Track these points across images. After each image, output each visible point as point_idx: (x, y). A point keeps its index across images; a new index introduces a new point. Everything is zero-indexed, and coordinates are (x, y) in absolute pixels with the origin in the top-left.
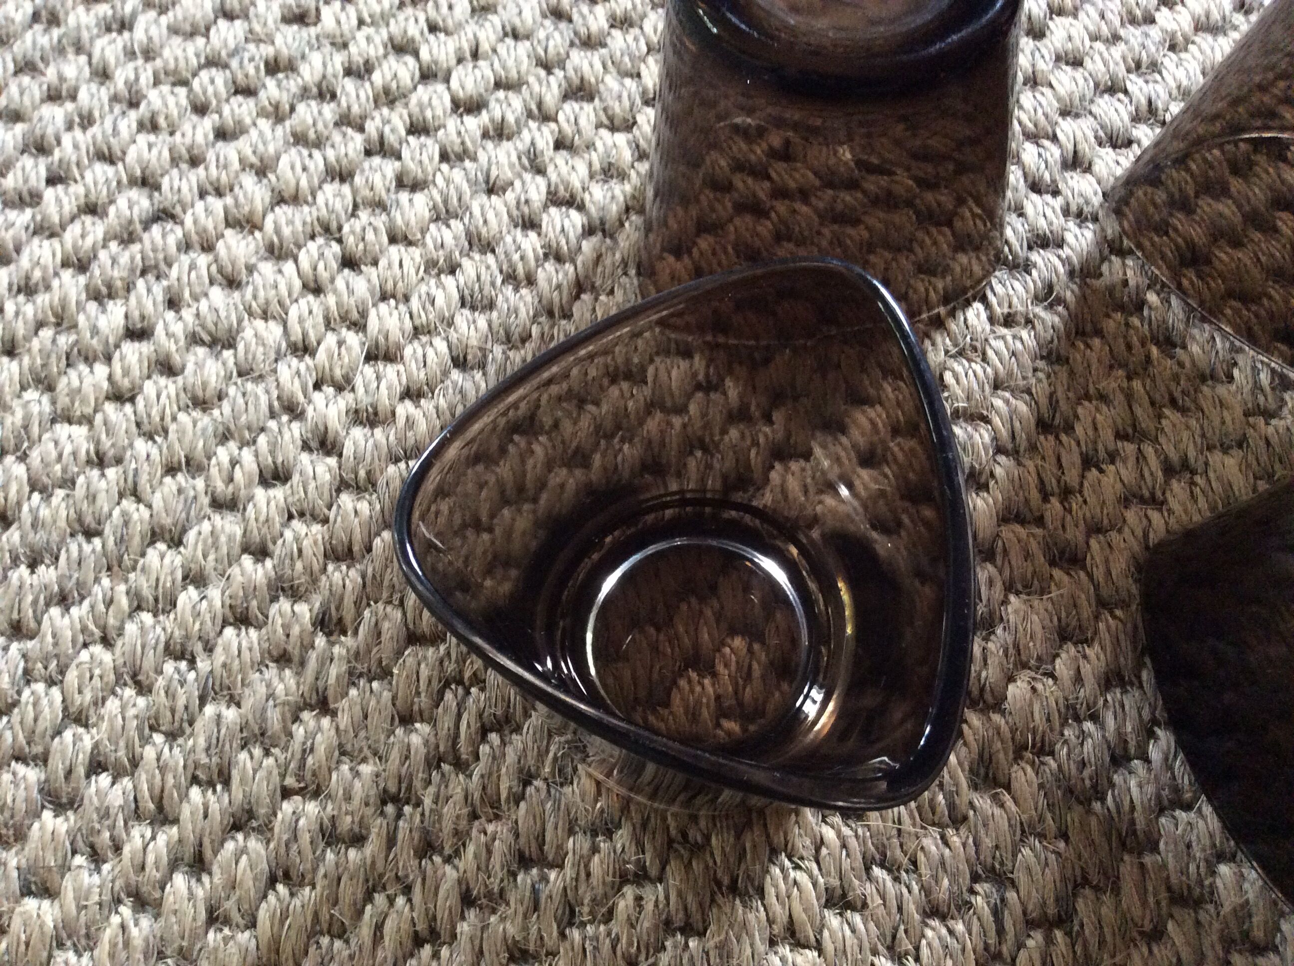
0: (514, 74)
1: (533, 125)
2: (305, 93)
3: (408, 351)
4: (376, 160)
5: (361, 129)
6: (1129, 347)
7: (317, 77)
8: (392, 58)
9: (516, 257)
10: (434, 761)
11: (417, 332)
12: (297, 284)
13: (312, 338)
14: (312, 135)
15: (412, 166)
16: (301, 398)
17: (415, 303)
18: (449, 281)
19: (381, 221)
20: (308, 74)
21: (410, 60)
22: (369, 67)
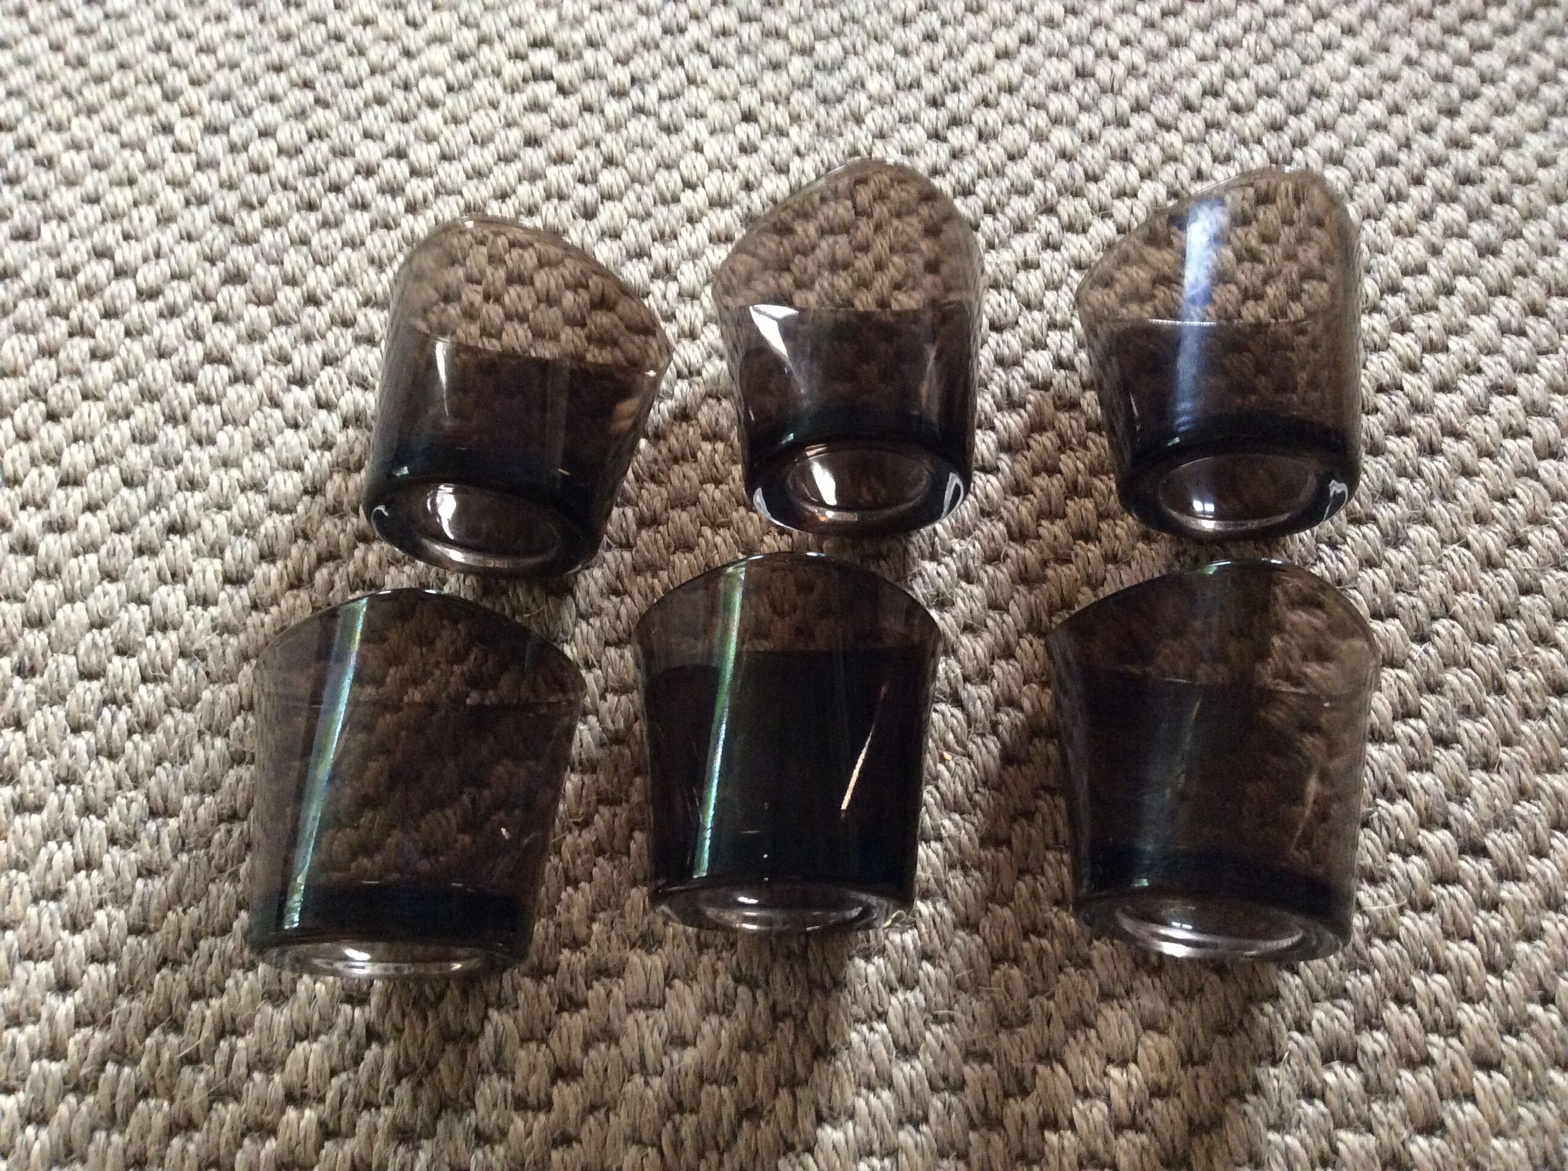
0: (186, 268)
1: (197, 304)
2: (25, 294)
3: (90, 477)
4: (77, 340)
5: (67, 317)
7: (36, 280)
8: (93, 263)
9: (176, 403)
10: (96, 753)
11: (98, 462)
12: (12, 435)
13: (21, 473)
14: (29, 325)
15: (102, 342)
16: (10, 516)
17: (97, 442)
18: (124, 425)
19: (76, 384)
20: (29, 278)
21: (107, 263)
22: (75, 270)
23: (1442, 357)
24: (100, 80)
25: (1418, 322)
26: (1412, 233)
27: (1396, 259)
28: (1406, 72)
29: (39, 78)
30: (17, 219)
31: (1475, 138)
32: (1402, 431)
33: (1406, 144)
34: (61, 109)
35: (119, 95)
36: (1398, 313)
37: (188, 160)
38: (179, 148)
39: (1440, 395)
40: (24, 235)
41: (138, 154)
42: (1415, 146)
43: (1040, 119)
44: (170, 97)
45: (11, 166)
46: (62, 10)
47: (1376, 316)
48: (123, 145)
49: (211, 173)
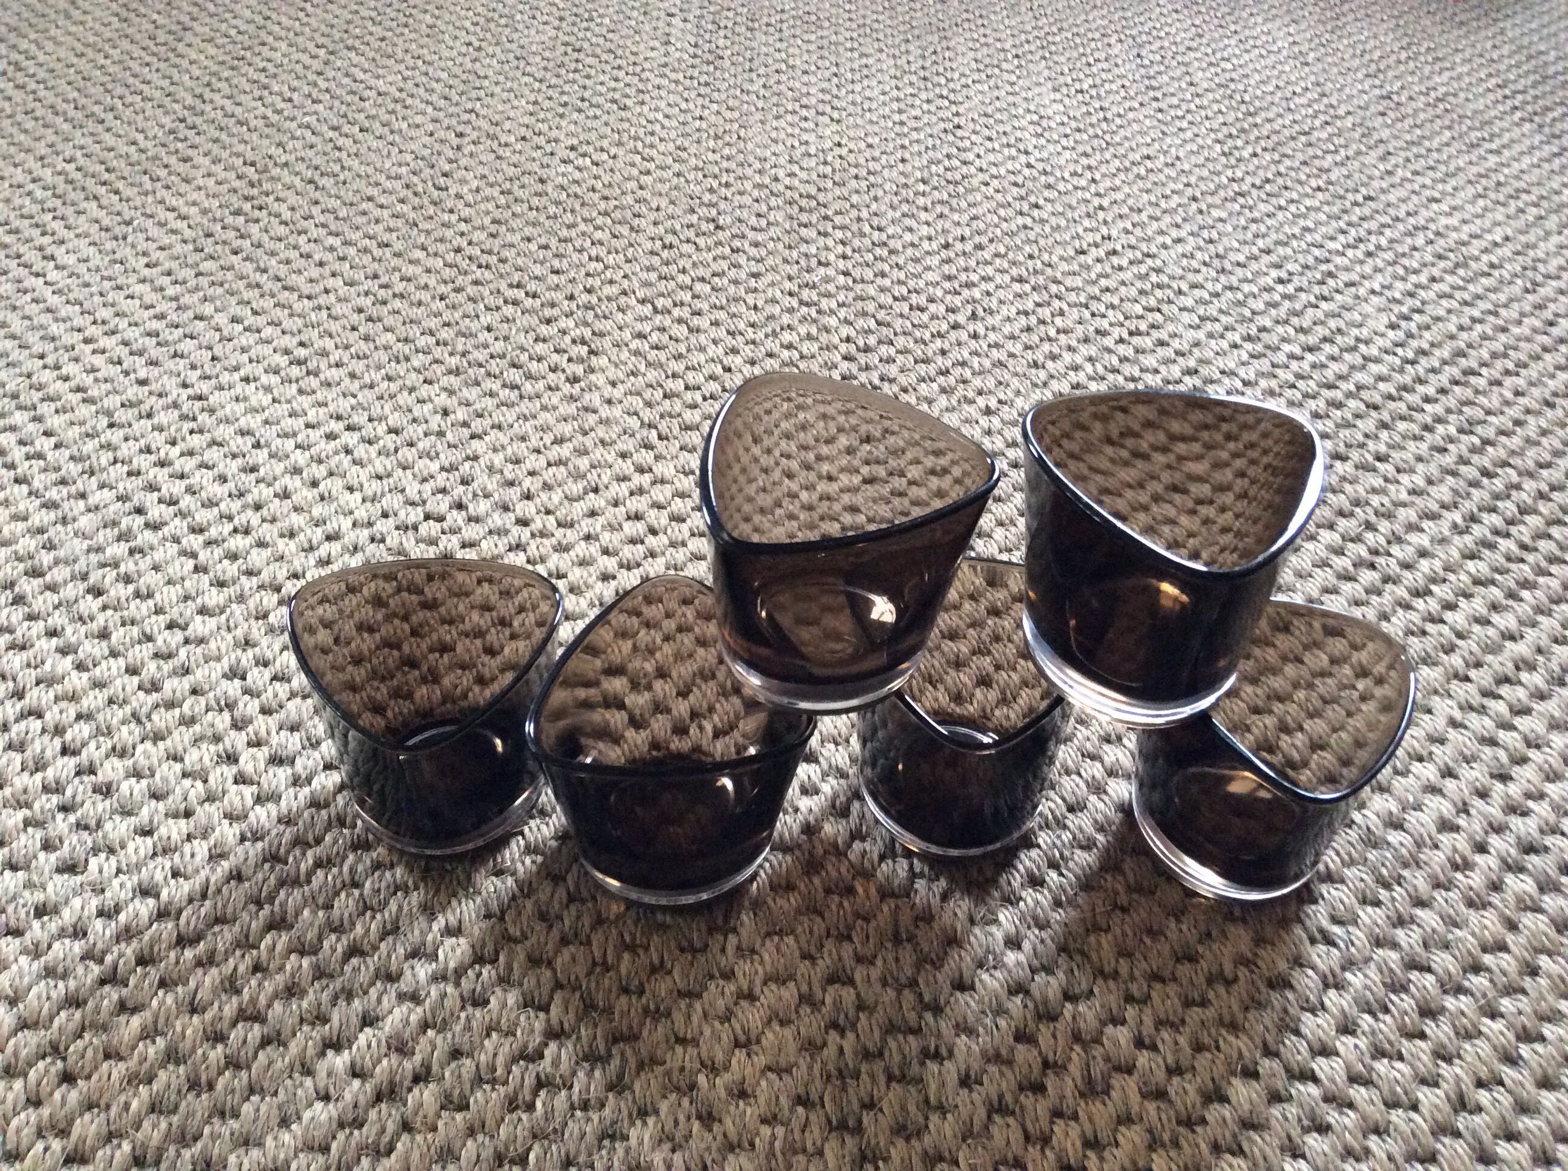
0: (231, 912)
1: (238, 953)
2: (62, 934)
3: (99, 1154)
4: (107, 988)
5: (101, 961)
6: (676, 1122)
7: (75, 919)
8: (137, 902)
9: (202, 1068)
11: (110, 1136)
12: (23, 1098)
13: (24, 1146)
14: (60, 969)
15: (134, 992)
17: (114, 1110)
18: (145, 1091)
19: (100, 1040)
20: (67, 916)
21: (151, 902)
22: (117, 909)
23: (1539, 1047)
24: (170, 705)
25: (1506, 1004)
26: (1485, 905)
27: (1473, 934)
28: (1452, 734)
29: (111, 702)
30: (65, 850)
31: (1531, 804)
32: (1511, 1136)
33: (1464, 809)
34: (127, 734)
35: (188, 721)
36: (1485, 995)
37: (248, 791)
38: (241, 779)
39: (1544, 1093)
40: (70, 868)
41: (199, 784)
42: (1473, 811)
43: (1096, 770)
44: (238, 725)
45: (69, 792)
46: (144, 634)
47: (1462, 997)
48: (185, 775)
49: (271, 806)
